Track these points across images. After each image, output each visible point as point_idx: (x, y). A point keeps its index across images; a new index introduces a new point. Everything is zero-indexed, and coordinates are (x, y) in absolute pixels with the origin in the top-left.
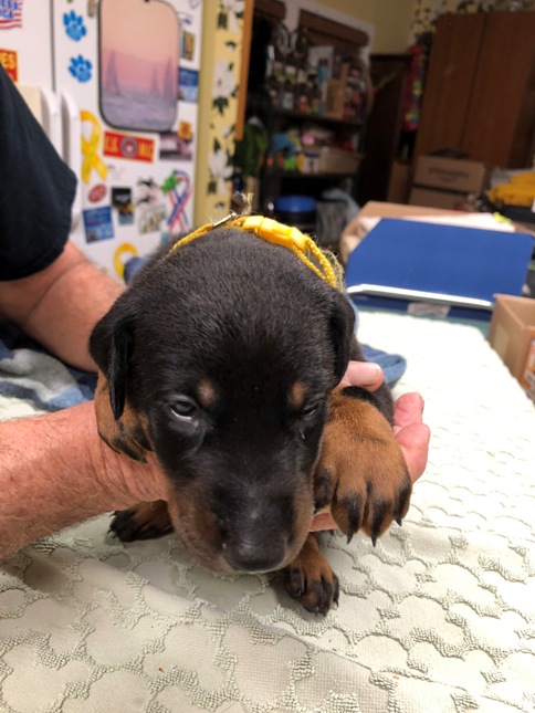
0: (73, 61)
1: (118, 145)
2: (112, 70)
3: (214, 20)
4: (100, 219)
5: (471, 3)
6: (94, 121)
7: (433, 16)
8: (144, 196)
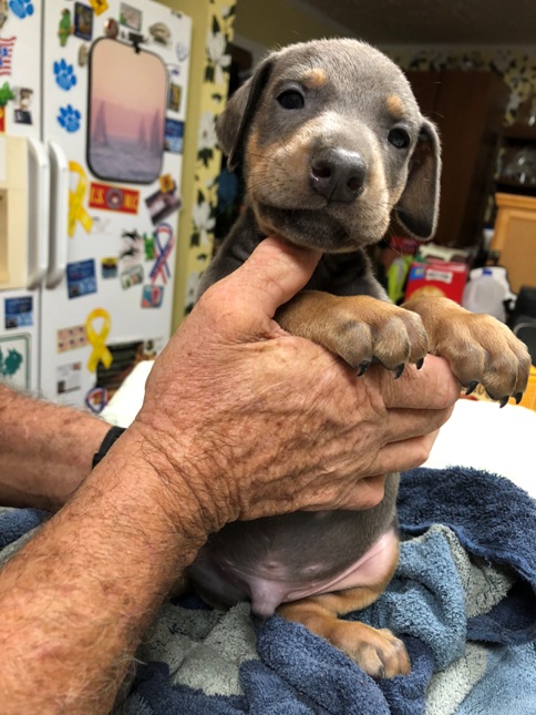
0: (62, 110)
1: (104, 196)
2: (101, 121)
3: (202, 74)
4: (84, 273)
6: (81, 172)
8: (127, 248)
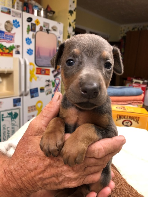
0: (28, 50)
1: (40, 71)
2: (38, 52)
3: (66, 37)
4: (35, 91)
5: (136, 28)
6: (33, 65)
7: (125, 32)
8: (47, 84)
